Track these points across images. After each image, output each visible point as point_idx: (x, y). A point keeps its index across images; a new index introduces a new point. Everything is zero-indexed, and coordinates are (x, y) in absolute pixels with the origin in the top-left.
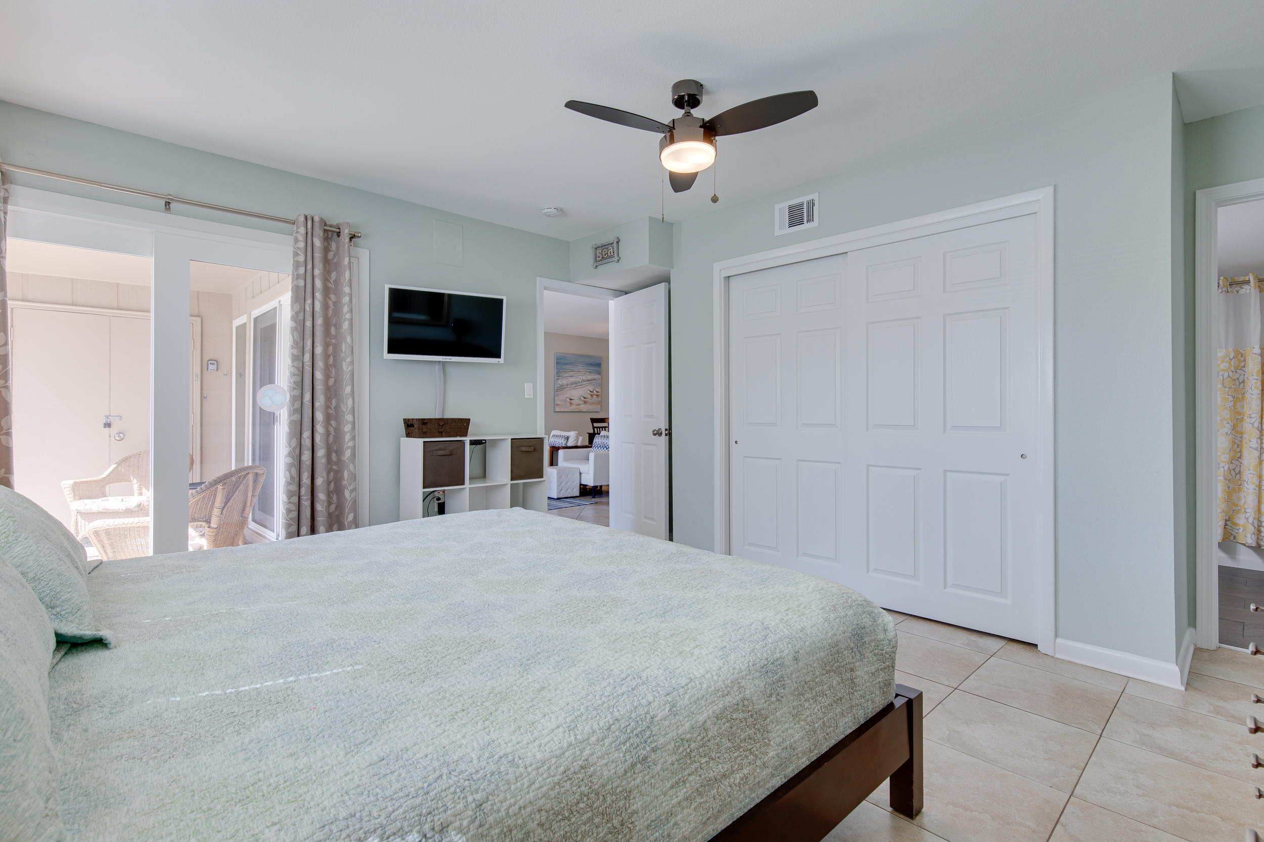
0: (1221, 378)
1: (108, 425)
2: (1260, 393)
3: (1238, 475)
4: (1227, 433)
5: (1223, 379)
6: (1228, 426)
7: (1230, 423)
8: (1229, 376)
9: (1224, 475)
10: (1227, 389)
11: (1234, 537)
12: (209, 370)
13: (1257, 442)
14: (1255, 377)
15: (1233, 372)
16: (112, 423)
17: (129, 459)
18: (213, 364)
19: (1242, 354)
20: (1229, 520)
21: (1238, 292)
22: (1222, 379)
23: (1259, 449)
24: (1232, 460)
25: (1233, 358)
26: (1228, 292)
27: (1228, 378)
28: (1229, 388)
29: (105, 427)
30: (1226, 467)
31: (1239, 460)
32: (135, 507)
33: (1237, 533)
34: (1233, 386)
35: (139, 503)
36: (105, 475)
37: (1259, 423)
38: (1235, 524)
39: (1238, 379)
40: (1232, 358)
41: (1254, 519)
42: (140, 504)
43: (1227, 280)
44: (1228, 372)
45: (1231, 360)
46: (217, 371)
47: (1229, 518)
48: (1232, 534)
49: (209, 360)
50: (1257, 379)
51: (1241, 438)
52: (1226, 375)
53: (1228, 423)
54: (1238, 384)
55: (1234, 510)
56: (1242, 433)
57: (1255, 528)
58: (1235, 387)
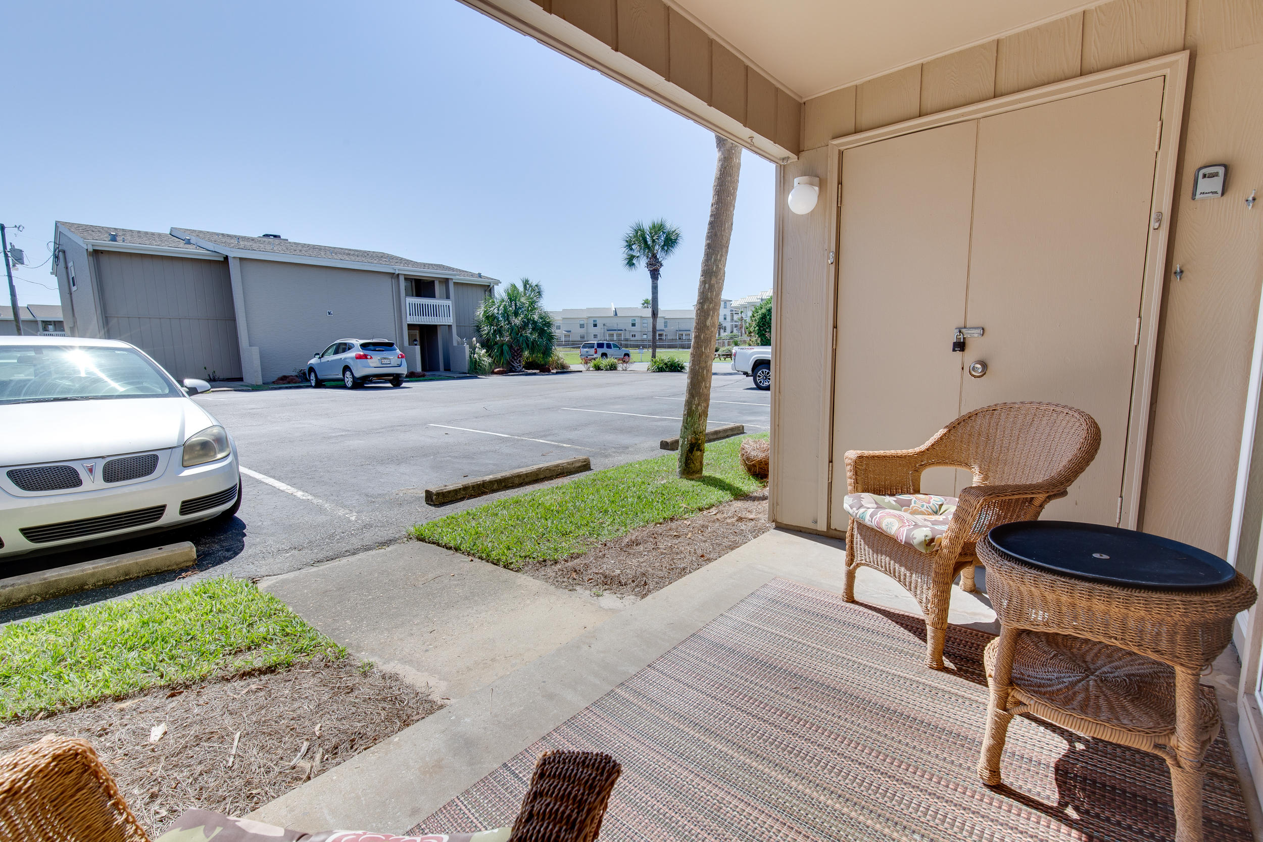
1: (960, 346)
12: (1198, 196)
16: (967, 342)
17: (973, 418)
18: (1212, 176)
29: (954, 350)
32: (921, 543)
35: (930, 536)
36: (923, 447)
42: (932, 540)
46: (1223, 194)
49: (1200, 169)
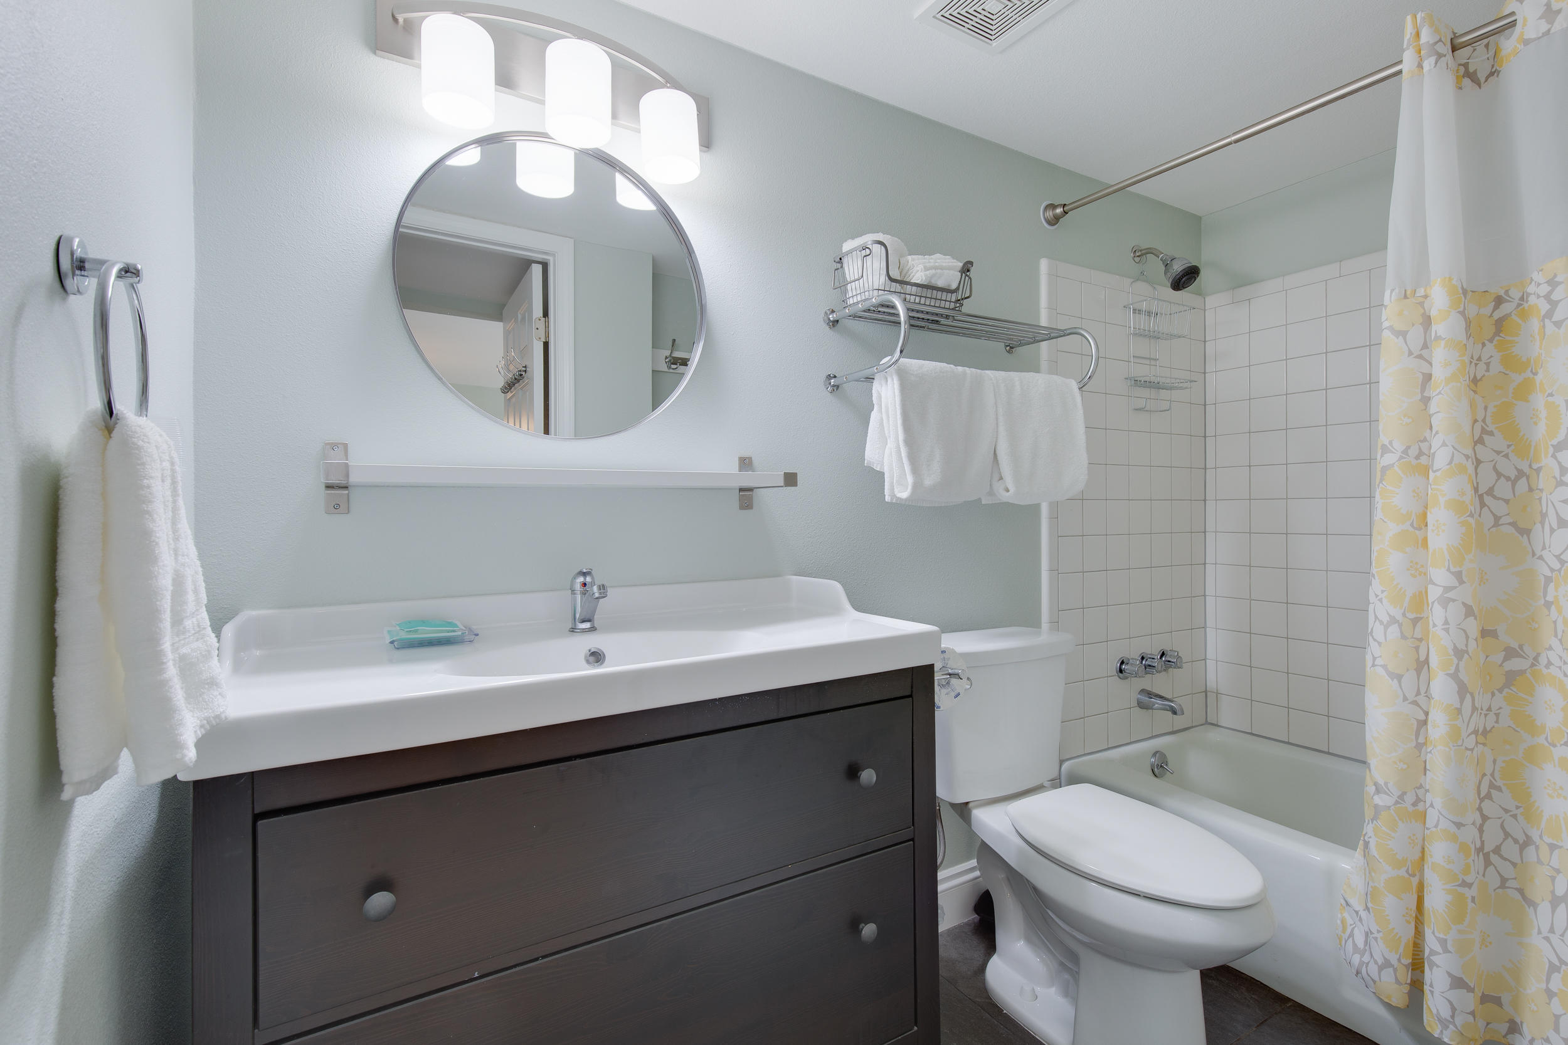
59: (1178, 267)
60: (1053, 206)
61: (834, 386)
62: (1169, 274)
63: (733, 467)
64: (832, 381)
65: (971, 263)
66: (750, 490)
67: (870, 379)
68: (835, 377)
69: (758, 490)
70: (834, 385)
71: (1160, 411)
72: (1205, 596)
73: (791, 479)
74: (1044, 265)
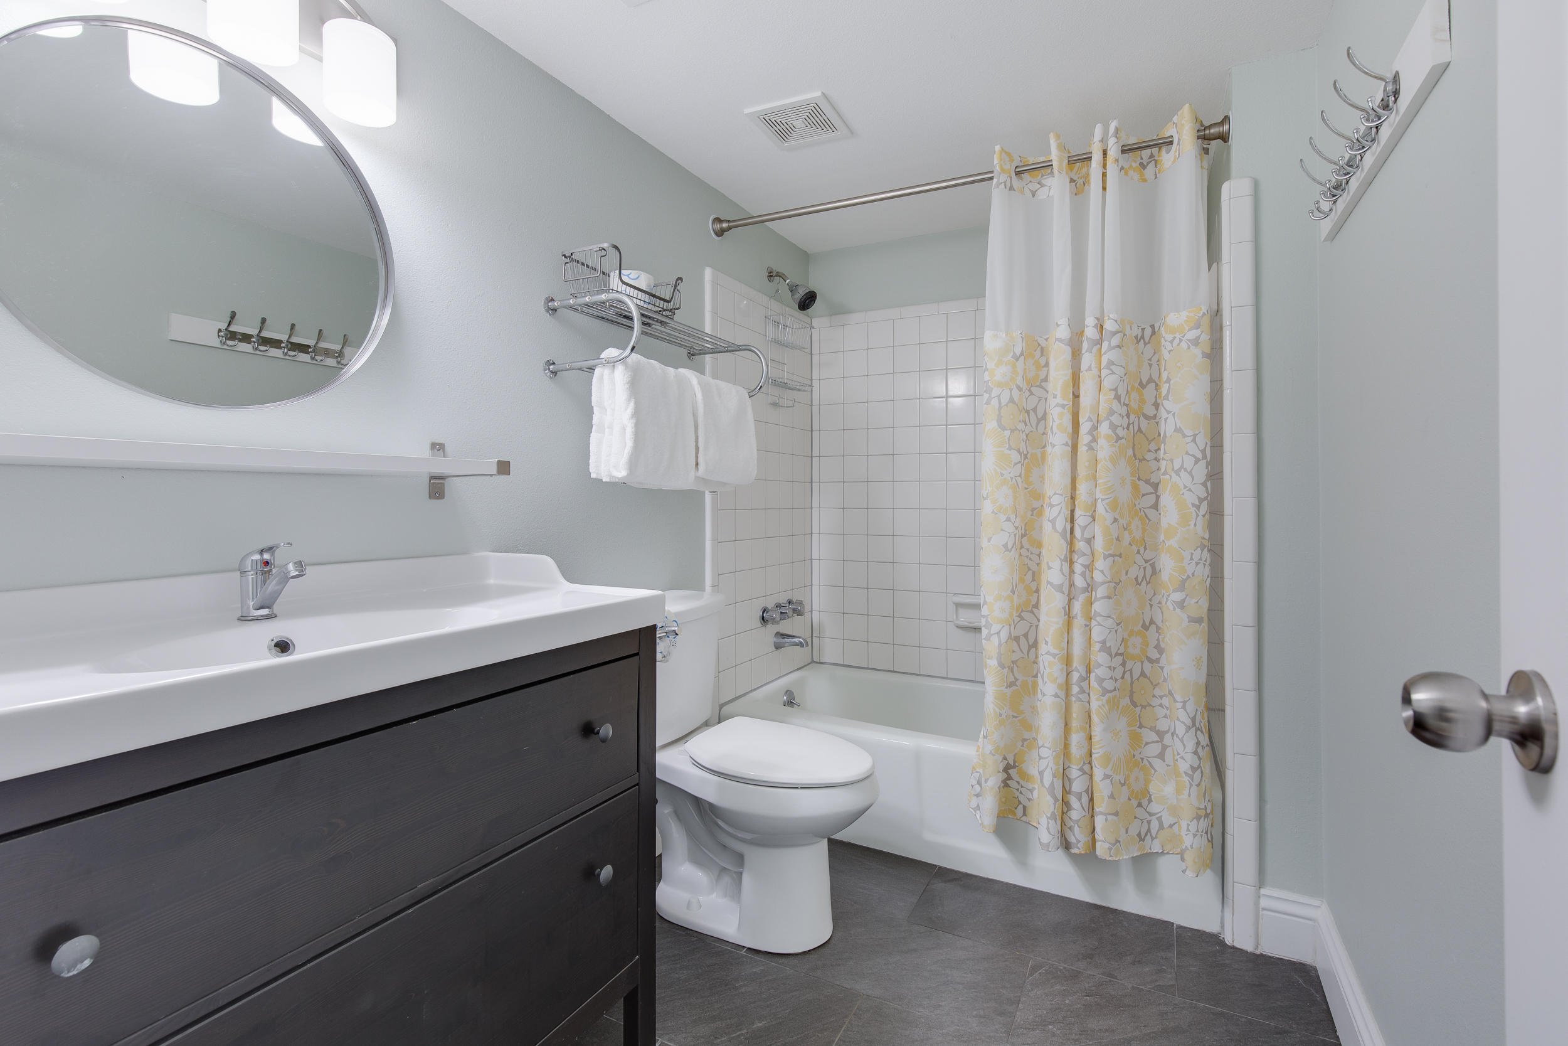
0: (995, 402)
2: (1070, 444)
3: (1033, 650)
4: (1005, 546)
5: (1000, 408)
6: (1009, 527)
7: (1013, 517)
8: (1012, 400)
9: (1000, 655)
10: (1007, 433)
11: (1025, 808)
13: (1061, 570)
14: (1059, 400)
15: (1020, 389)
19: (1042, 349)
20: (1014, 767)
21: (1034, 194)
22: (997, 406)
23: (1066, 589)
24: (1022, 611)
25: (1022, 354)
26: (1011, 188)
27: (1011, 404)
28: (1012, 431)
30: (1004, 635)
31: (1034, 610)
33: (1029, 800)
34: (1021, 426)
37: (1066, 521)
38: (1025, 776)
39: (1035, 410)
40: (1018, 355)
41: (1054, 776)
43: (1012, 160)
44: (1011, 390)
45: (1017, 359)
47: (1015, 762)
48: (1020, 803)
50: (1063, 406)
51: (1039, 555)
52: (1005, 398)
53: (1008, 520)
54: (1034, 422)
55: (1024, 740)
56: (1039, 545)
57: (1056, 800)
58: (1028, 429)
59: (801, 292)
60: (718, 220)
61: (552, 372)
62: (796, 297)
63: (425, 452)
64: (551, 367)
65: (680, 279)
66: (442, 478)
67: (592, 369)
68: (554, 364)
69: (455, 478)
70: (553, 370)
71: (787, 407)
72: (811, 559)
73: (504, 468)
74: (708, 273)
